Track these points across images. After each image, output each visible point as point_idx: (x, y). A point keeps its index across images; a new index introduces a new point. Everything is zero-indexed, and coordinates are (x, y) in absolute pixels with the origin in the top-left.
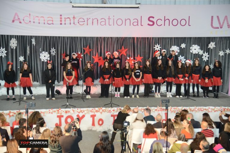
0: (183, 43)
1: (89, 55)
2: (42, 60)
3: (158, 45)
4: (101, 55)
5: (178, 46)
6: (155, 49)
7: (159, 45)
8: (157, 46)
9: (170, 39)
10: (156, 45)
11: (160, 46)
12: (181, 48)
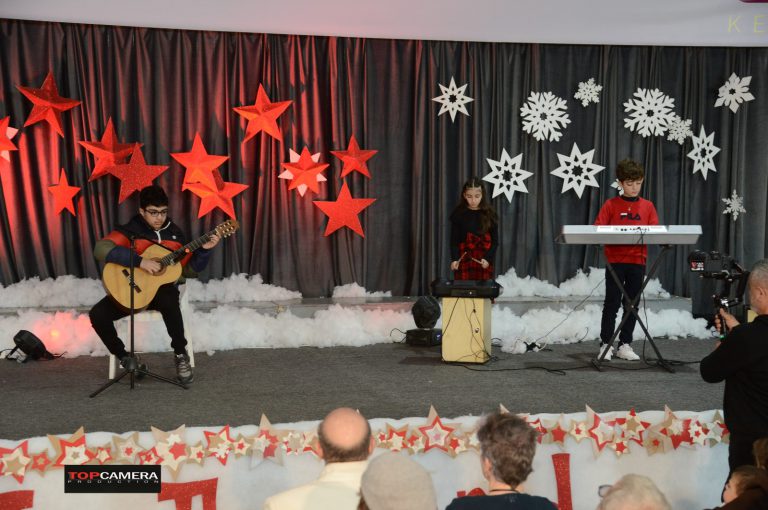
0: (585, 80)
1: (56, 130)
3: (458, 85)
4: (134, 137)
6: (438, 106)
7: (463, 88)
8: (450, 92)
9: (517, 56)
10: (447, 86)
11: (467, 93)
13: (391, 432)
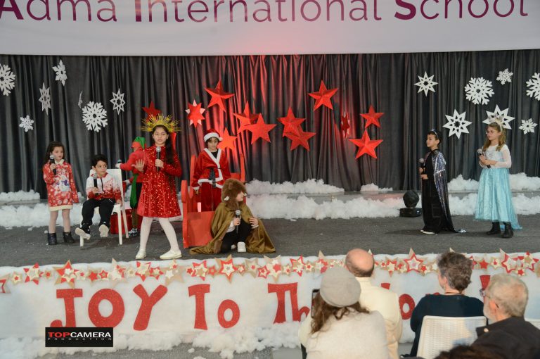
0: (503, 70)
1: (222, 109)
2: (89, 128)
3: (429, 76)
4: (259, 110)
5: (487, 78)
6: (418, 87)
7: (432, 77)
8: (424, 80)
9: (463, 59)
10: (423, 77)
11: (434, 80)
12: (497, 86)
13: (388, 262)
